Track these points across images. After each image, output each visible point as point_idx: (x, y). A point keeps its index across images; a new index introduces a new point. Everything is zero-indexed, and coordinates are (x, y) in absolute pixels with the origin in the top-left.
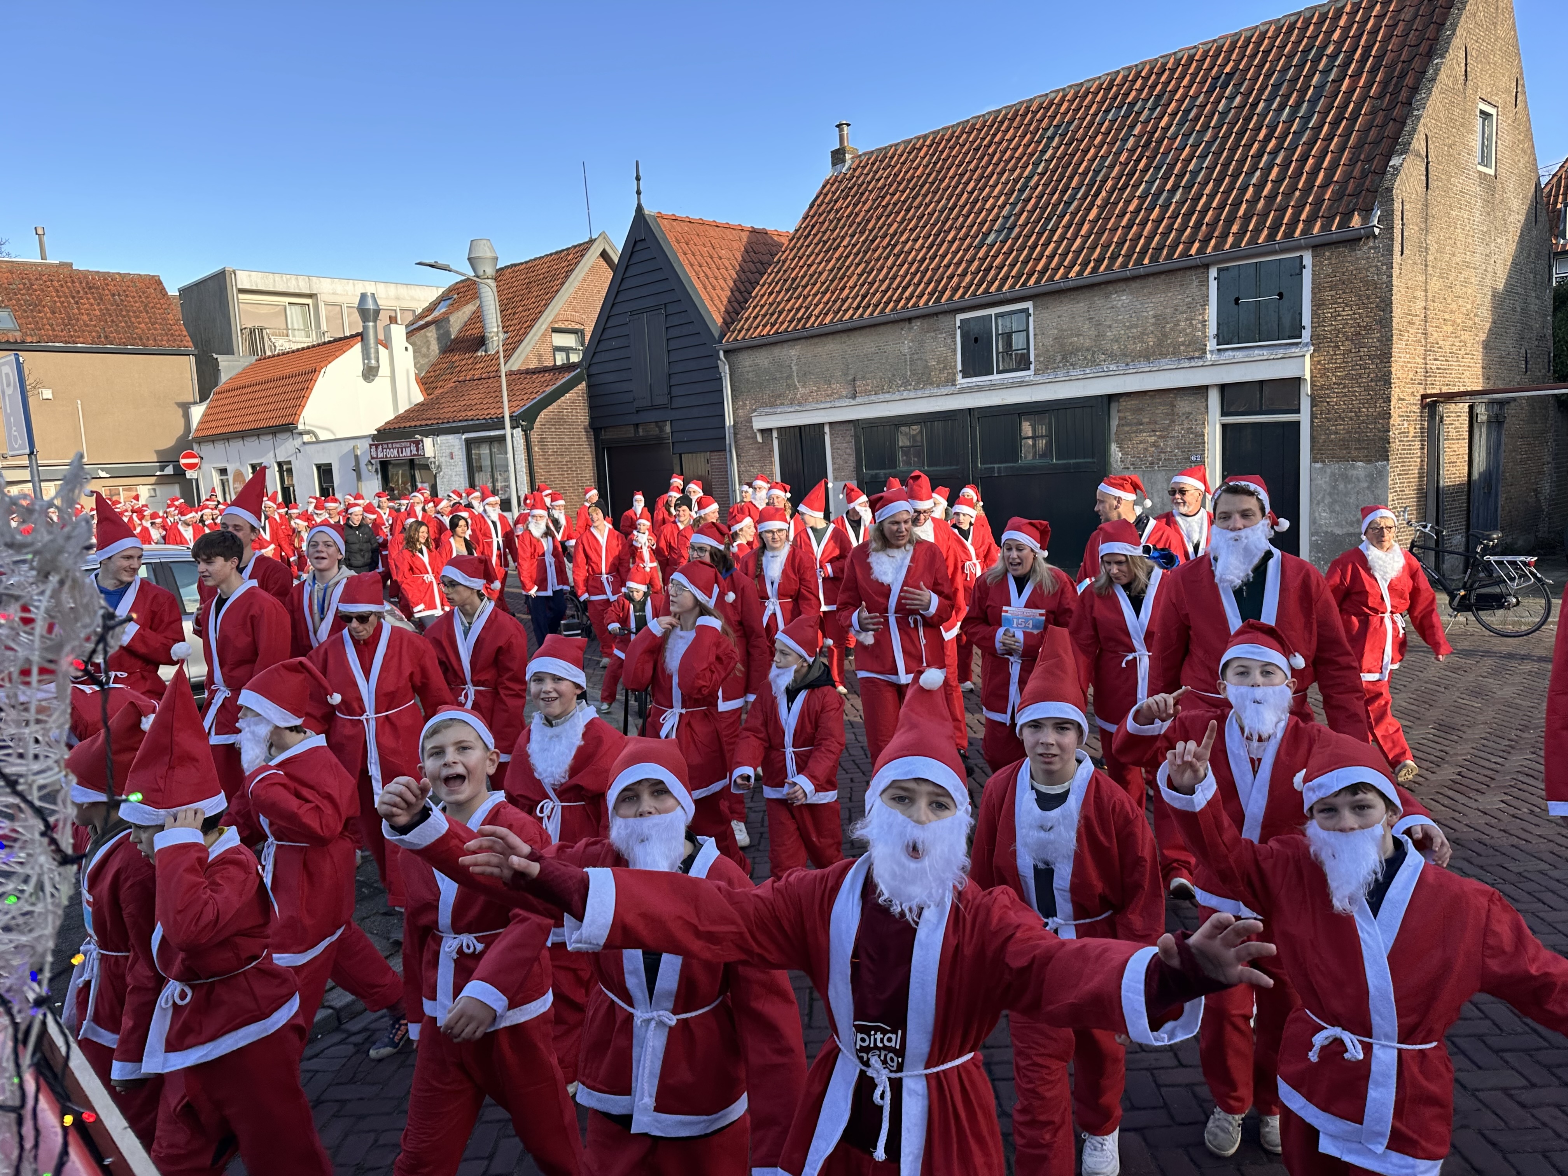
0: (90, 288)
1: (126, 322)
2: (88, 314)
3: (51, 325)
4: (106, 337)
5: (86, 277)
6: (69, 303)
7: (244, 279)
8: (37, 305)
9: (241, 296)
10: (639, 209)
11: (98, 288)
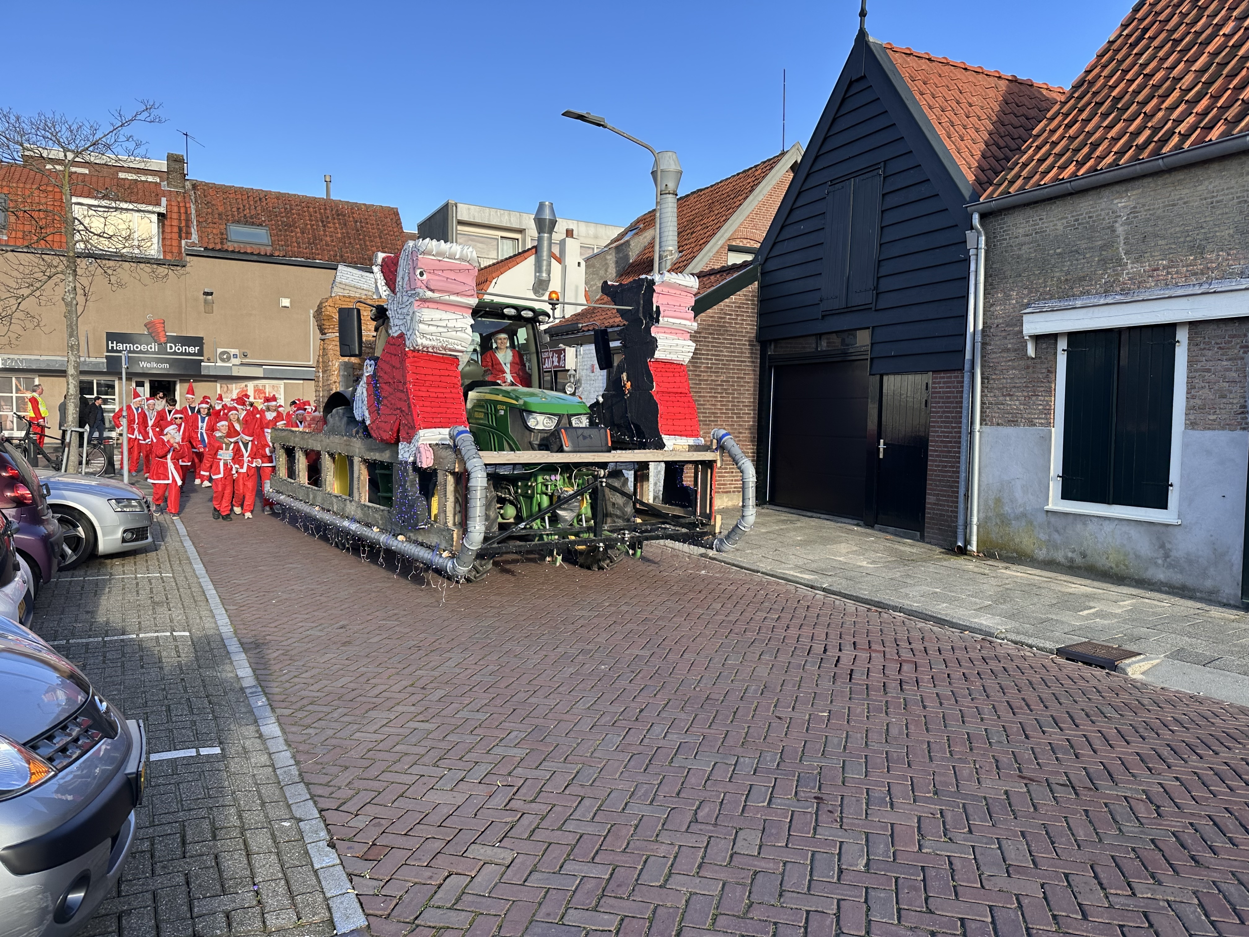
0: (338, 215)
1: (361, 245)
2: (331, 236)
3: (298, 243)
4: (342, 256)
5: (337, 206)
6: (318, 225)
7: (464, 212)
8: (290, 226)
9: (459, 228)
10: (862, 35)
11: (344, 215)
